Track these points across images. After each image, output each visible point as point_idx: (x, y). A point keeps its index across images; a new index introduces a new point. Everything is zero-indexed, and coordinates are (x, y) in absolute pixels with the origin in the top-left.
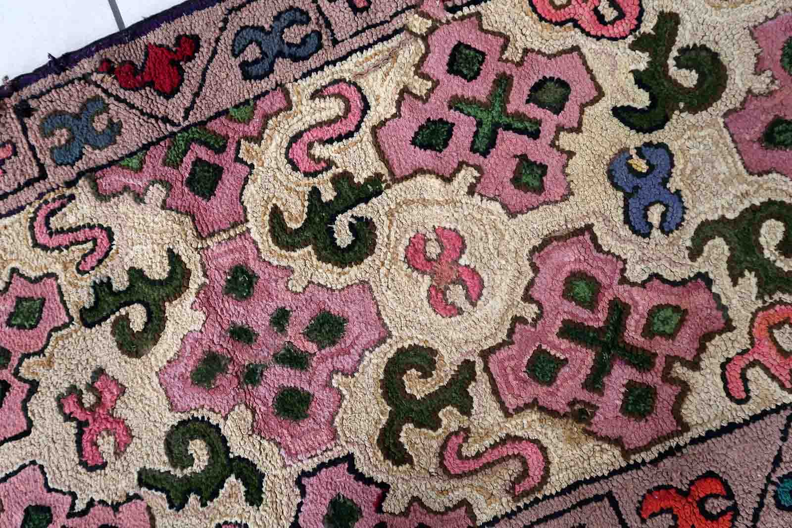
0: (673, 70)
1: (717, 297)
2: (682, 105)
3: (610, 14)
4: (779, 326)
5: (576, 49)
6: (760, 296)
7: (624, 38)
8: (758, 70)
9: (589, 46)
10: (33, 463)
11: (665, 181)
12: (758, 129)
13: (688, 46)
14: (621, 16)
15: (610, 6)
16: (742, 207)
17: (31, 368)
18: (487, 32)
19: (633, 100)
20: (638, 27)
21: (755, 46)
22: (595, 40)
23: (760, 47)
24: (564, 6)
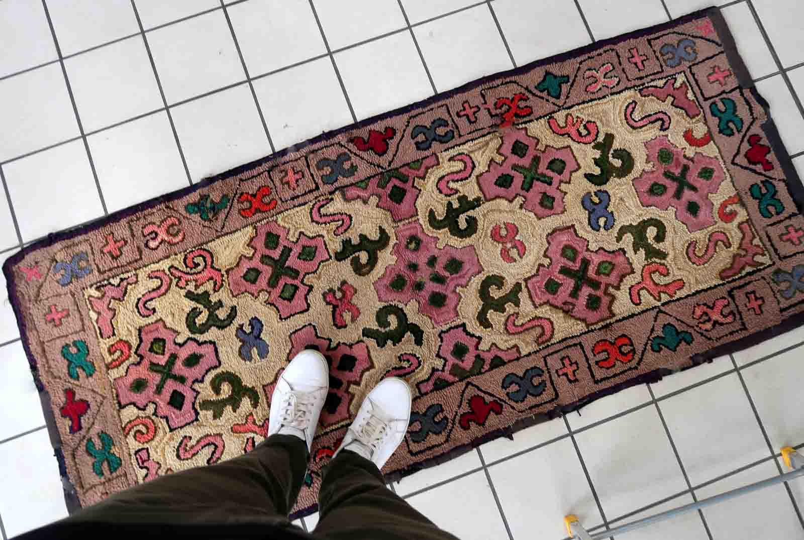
0: (611, 159)
1: (628, 259)
2: (614, 174)
3: (584, 132)
4: (654, 272)
5: (569, 147)
6: (646, 259)
7: (590, 143)
8: (648, 161)
9: (575, 146)
10: (310, 324)
11: (607, 207)
12: (646, 187)
13: (618, 149)
14: (589, 133)
15: (584, 129)
16: (639, 221)
17: (310, 279)
18: (529, 136)
19: (594, 171)
20: (596, 139)
21: (646, 151)
22: (577, 143)
23: (648, 152)
24: (563, 127)
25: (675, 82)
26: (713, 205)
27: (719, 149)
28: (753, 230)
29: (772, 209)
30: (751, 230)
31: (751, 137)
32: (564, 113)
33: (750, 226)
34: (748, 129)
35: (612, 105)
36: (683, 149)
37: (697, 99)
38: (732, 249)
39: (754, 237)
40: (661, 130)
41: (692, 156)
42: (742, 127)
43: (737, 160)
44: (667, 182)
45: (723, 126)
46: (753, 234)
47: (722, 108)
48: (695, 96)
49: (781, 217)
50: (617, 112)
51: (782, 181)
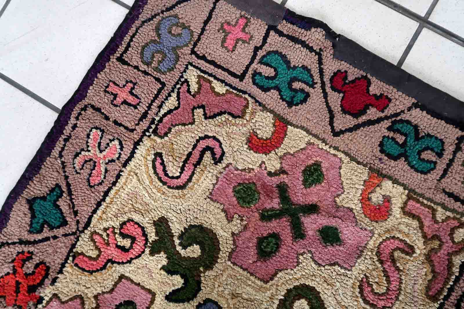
0: (182, 252)
2: (201, 269)
3: (126, 243)
5: (122, 277)
7: (143, 252)
8: (230, 219)
9: (127, 270)
12: (253, 251)
13: (182, 231)
14: (133, 240)
15: (123, 239)
16: (275, 306)
18: (67, 302)
19: (174, 285)
20: (147, 240)
21: (218, 205)
22: (128, 264)
23: (221, 204)
24: (99, 256)
25: (188, 86)
26: (351, 210)
27: (302, 128)
28: (425, 202)
29: (428, 155)
30: (422, 204)
31: (332, 80)
32: (85, 236)
33: (418, 201)
34: (321, 72)
35: (135, 180)
36: (260, 166)
37: (231, 86)
38: (418, 251)
39: (434, 211)
40: (216, 163)
41: (278, 166)
42: (311, 76)
43: (339, 125)
44: (274, 226)
45: (287, 94)
46: (429, 207)
47: (268, 71)
48: (227, 84)
49: (447, 155)
50: (147, 182)
51: (414, 108)
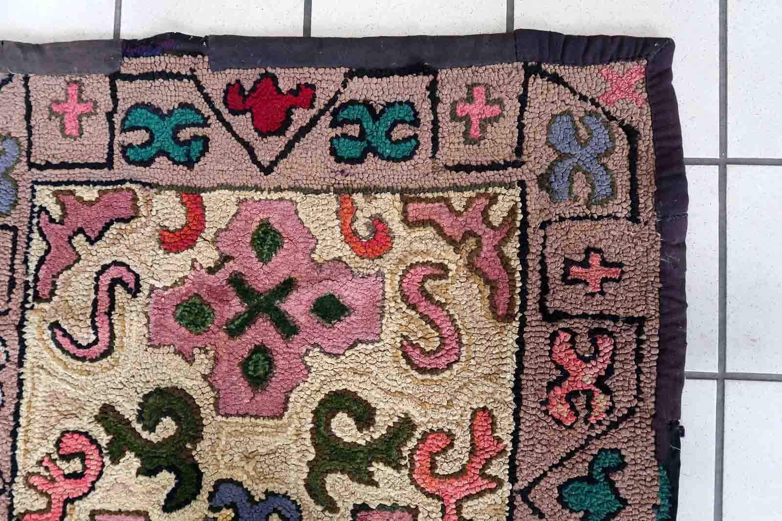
0: (153, 437)
1: (382, 507)
2: (189, 446)
3: (76, 465)
4: (433, 466)
5: (93, 514)
6: (398, 467)
7: (103, 466)
8: (190, 360)
9: (94, 501)
11: (251, 498)
12: (243, 386)
13: (138, 410)
14: (82, 456)
15: (69, 462)
16: (308, 442)
19: (164, 487)
20: (99, 447)
21: (165, 350)
22: (92, 492)
23: (169, 346)
24: (49, 503)
25: (47, 213)
26: (339, 260)
27: (221, 186)
28: (430, 195)
29: (400, 132)
30: (427, 200)
31: (225, 102)
32: (19, 486)
33: (420, 200)
34: (207, 99)
35: (44, 376)
36: (193, 267)
37: (101, 183)
38: (452, 266)
39: (447, 201)
40: (134, 296)
41: (215, 255)
42: (198, 112)
43: (265, 158)
44: (253, 335)
45: (178, 153)
46: (438, 200)
47: (138, 137)
48: (95, 184)
49: (426, 118)
50: (61, 370)
51: (349, 80)
